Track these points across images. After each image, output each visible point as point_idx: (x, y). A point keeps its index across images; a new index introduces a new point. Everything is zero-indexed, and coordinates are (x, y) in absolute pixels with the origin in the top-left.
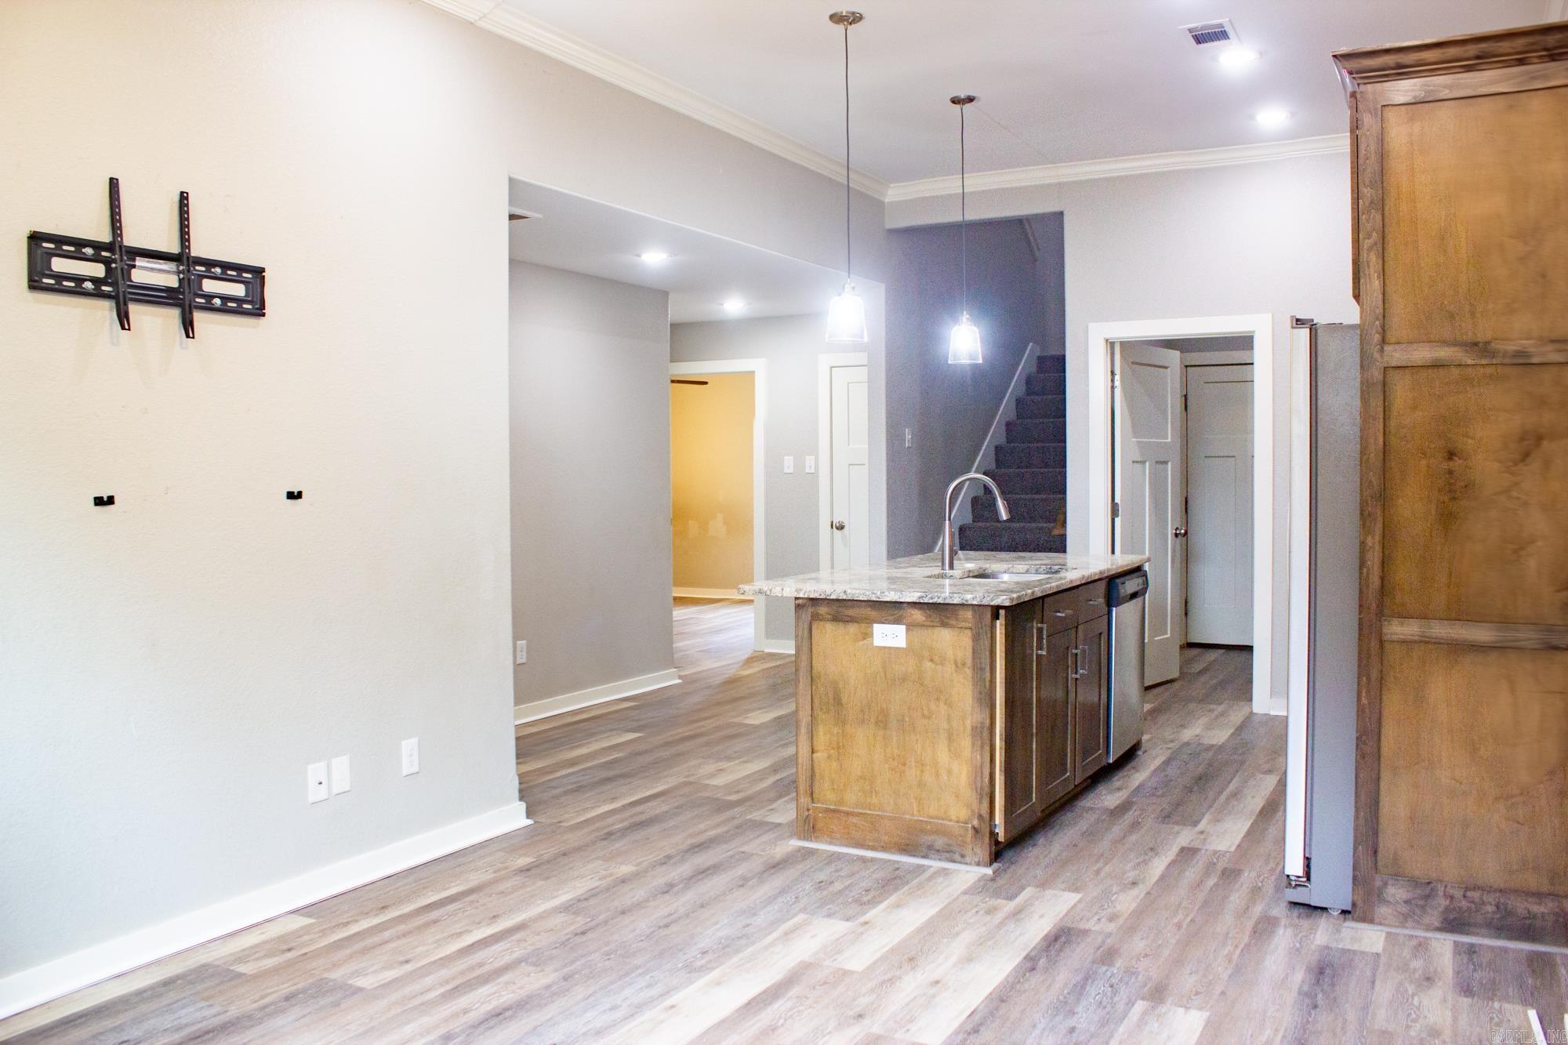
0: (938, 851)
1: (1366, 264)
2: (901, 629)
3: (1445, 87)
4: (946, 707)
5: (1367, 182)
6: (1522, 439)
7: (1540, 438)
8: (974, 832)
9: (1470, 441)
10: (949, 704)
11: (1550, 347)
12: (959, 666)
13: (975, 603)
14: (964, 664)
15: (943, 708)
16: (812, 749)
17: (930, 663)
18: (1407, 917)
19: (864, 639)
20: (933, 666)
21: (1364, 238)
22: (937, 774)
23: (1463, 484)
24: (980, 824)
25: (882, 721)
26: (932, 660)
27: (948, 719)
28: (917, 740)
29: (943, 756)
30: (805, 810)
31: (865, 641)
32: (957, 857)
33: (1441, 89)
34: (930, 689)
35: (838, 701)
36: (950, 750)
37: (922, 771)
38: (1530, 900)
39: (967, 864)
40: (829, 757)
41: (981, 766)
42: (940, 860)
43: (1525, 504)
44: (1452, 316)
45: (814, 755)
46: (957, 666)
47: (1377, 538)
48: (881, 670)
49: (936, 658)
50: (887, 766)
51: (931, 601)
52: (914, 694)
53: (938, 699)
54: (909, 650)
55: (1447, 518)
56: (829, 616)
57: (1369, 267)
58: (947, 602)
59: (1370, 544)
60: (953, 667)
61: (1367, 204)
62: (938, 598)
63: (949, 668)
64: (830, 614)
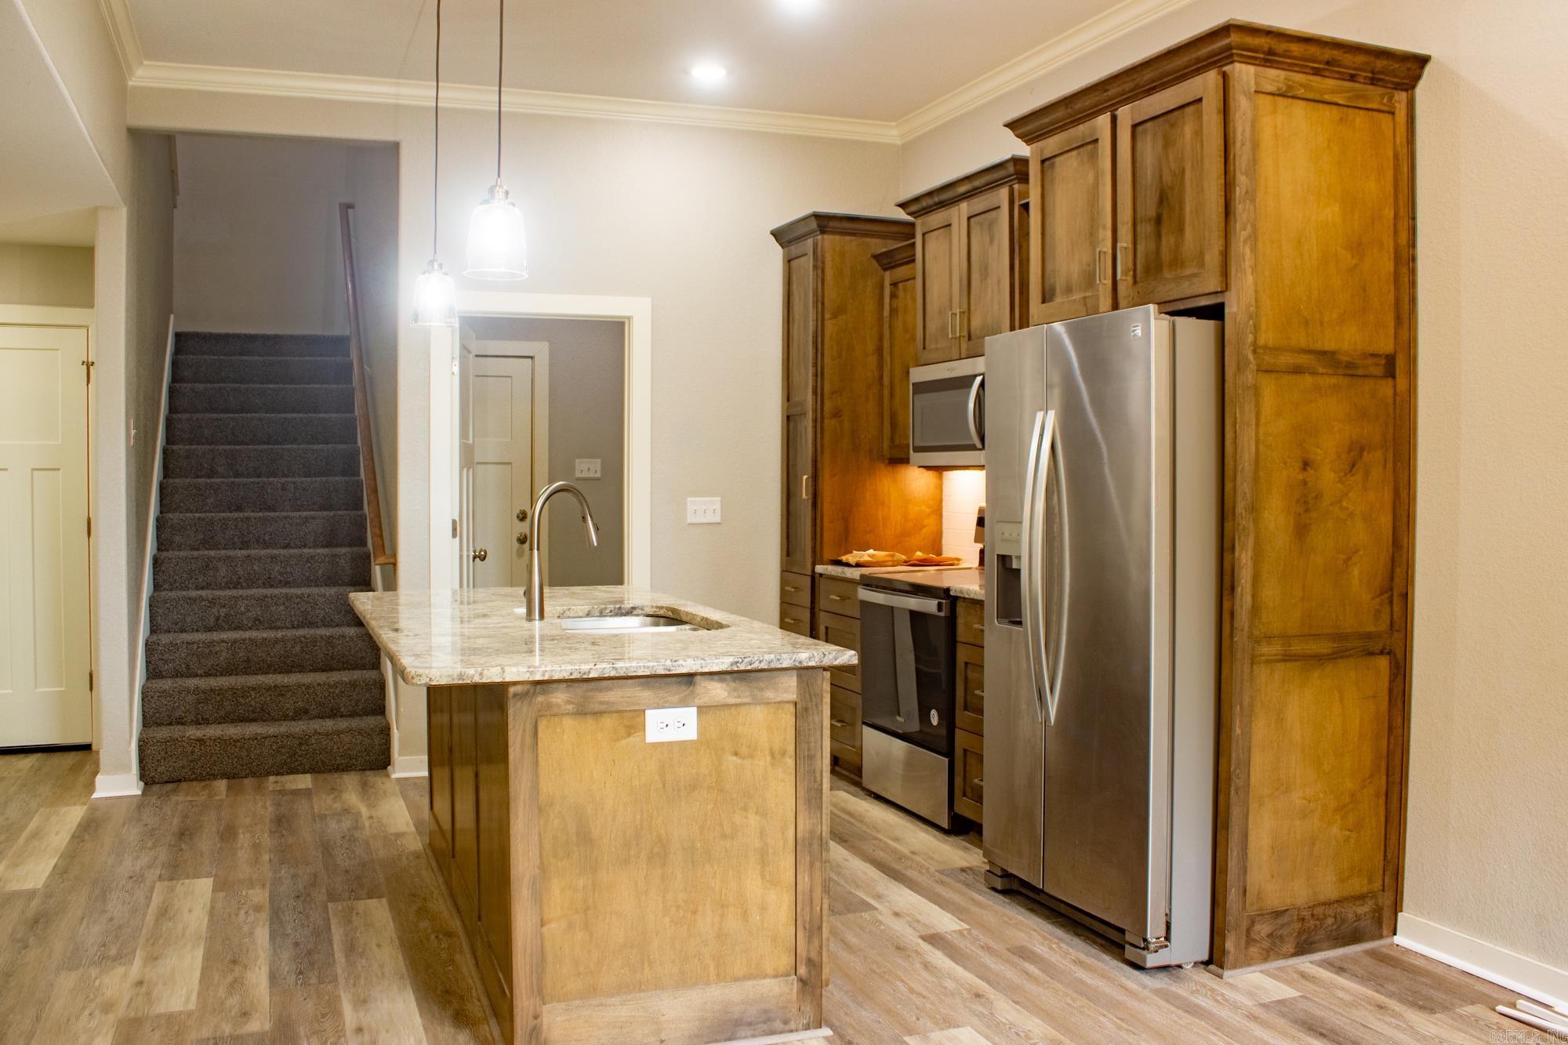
0: (750, 1024)
1: (1242, 258)
2: (690, 714)
3: (1302, 85)
4: (757, 817)
5: (1243, 170)
6: (1350, 450)
7: (1362, 450)
8: (800, 984)
9: (1319, 451)
10: (763, 813)
11: (1370, 361)
12: (775, 756)
13: (812, 664)
14: (783, 753)
15: (753, 820)
16: (542, 920)
17: (734, 758)
18: (1268, 952)
19: (629, 735)
20: (739, 761)
21: (1241, 230)
22: (745, 915)
23: (1314, 495)
24: (809, 972)
25: (660, 854)
26: (736, 754)
27: (761, 833)
28: (715, 873)
29: (753, 885)
30: (530, 1018)
31: (631, 739)
32: (778, 1025)
33: (1298, 87)
34: (735, 796)
35: (585, 837)
36: (763, 877)
37: (722, 916)
38: (1357, 903)
39: (792, 1031)
40: (571, 926)
41: (811, 891)
42: (753, 1036)
43: (1351, 515)
44: (1307, 323)
45: (545, 929)
46: (773, 756)
47: (1250, 553)
48: (657, 777)
49: (744, 750)
50: (667, 920)
51: (749, 668)
52: (710, 807)
53: (745, 809)
54: (702, 742)
55: (1301, 530)
56: (570, 707)
57: (1244, 260)
58: (773, 666)
59: (1244, 561)
60: (769, 758)
61: (1243, 193)
62: (760, 662)
63: (762, 762)
64: (573, 703)
